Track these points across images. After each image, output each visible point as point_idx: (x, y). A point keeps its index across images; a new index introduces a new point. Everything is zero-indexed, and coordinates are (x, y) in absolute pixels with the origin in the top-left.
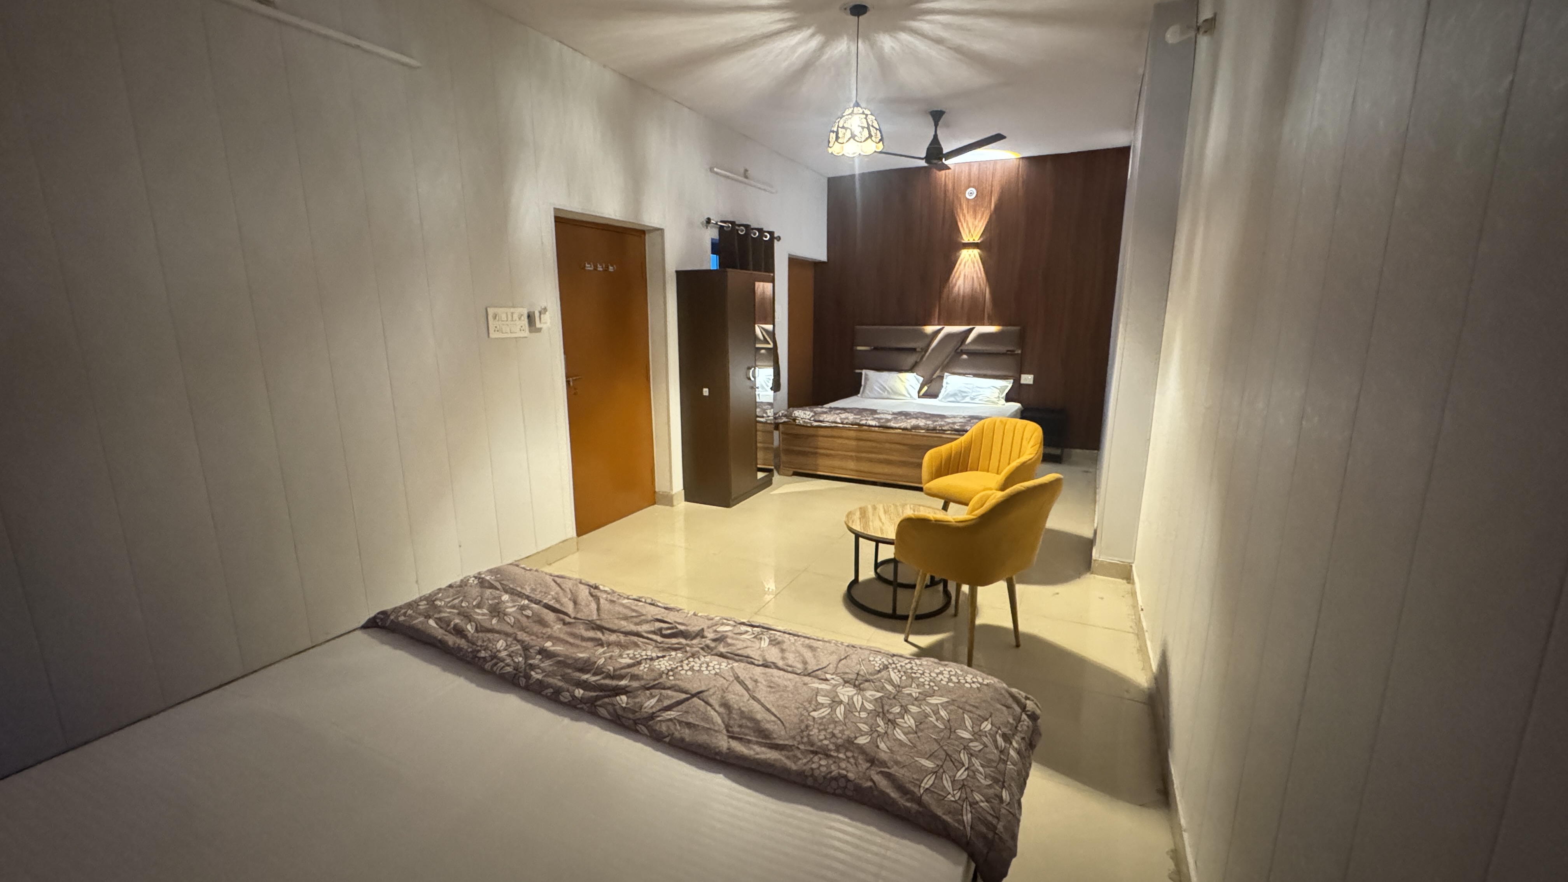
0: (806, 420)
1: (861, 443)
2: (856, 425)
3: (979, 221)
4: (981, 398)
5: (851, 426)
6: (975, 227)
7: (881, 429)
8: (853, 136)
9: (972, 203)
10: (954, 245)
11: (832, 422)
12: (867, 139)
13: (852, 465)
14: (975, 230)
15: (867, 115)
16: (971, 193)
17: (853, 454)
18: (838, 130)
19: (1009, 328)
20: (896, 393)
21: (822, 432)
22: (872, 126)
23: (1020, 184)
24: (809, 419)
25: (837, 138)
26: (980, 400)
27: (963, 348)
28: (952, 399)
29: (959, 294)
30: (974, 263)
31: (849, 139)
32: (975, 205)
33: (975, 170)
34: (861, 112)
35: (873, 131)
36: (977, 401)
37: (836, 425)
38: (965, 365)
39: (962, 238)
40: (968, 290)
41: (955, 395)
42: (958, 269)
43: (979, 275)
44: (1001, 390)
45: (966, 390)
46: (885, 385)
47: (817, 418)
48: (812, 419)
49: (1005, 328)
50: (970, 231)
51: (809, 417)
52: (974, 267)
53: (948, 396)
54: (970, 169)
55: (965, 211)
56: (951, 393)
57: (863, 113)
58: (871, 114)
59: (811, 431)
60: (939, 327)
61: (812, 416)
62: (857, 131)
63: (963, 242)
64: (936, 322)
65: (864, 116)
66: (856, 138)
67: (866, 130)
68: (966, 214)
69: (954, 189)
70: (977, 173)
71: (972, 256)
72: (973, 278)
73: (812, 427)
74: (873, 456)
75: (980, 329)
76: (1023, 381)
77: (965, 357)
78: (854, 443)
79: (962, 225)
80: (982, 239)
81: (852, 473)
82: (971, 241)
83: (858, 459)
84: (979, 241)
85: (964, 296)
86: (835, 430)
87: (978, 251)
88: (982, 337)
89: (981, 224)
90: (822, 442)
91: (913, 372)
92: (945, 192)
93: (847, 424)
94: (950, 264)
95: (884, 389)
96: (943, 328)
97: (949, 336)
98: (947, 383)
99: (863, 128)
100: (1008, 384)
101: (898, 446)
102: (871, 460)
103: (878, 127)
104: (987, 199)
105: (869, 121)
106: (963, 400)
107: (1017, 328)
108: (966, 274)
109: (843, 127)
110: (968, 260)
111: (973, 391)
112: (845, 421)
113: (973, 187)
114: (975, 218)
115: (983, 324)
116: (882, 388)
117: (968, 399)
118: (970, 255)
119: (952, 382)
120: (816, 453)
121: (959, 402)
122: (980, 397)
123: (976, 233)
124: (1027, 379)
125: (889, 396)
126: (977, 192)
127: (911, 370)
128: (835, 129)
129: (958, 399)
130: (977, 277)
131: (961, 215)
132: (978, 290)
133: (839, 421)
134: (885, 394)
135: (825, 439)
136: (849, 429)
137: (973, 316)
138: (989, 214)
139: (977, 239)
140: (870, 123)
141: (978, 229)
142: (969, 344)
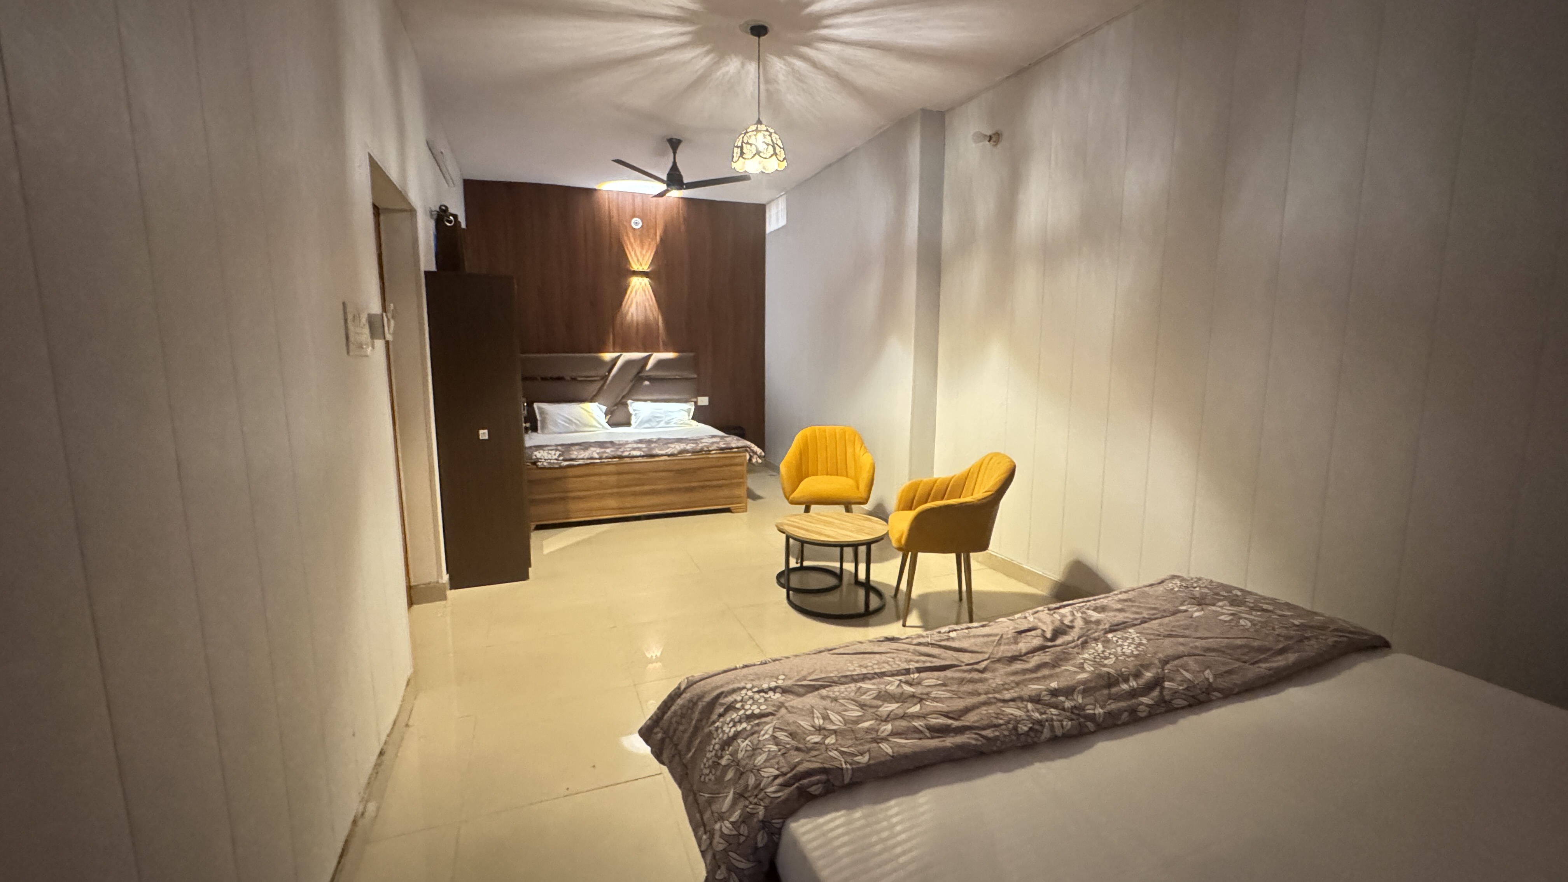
0: (552, 461)
1: (621, 477)
2: (615, 457)
3: (647, 251)
4: (676, 422)
5: (610, 460)
6: (644, 257)
7: (645, 460)
8: (758, 153)
9: (638, 233)
10: (624, 272)
11: (588, 459)
12: (772, 156)
13: (612, 503)
14: (643, 259)
15: (771, 133)
16: (636, 223)
17: (615, 490)
18: (742, 145)
19: (685, 354)
20: (586, 425)
21: (571, 472)
22: (777, 144)
23: (682, 220)
24: (556, 459)
25: (742, 153)
26: (675, 423)
27: (643, 374)
28: (647, 425)
29: (632, 320)
30: (644, 291)
31: (754, 155)
32: (643, 234)
33: (638, 201)
34: (765, 129)
35: (778, 150)
36: (672, 425)
37: (592, 461)
38: (648, 391)
39: (632, 267)
40: (641, 318)
41: (649, 421)
42: (629, 297)
43: (651, 303)
44: (689, 411)
45: (659, 415)
46: (571, 418)
47: (567, 457)
48: (561, 458)
49: (681, 354)
50: (638, 260)
51: (556, 457)
52: (645, 295)
53: (642, 423)
54: (634, 200)
55: (632, 240)
56: (645, 419)
57: (767, 130)
58: (775, 133)
59: (558, 473)
60: (616, 354)
61: (560, 455)
62: (762, 147)
63: (633, 270)
64: (612, 350)
65: (769, 133)
66: (761, 154)
67: (771, 148)
68: (634, 244)
69: (619, 215)
70: (641, 204)
71: (643, 284)
72: (645, 307)
73: (561, 468)
74: (638, 489)
75: (657, 356)
76: (700, 403)
77: (647, 383)
78: (613, 479)
79: (630, 253)
80: (651, 269)
81: (617, 511)
82: (640, 269)
83: (620, 495)
84: (648, 270)
85: (638, 324)
86: (590, 467)
87: (648, 279)
88: (660, 364)
89: (648, 255)
90: (572, 484)
91: (595, 402)
92: (610, 217)
93: (607, 458)
94: (621, 291)
95: (570, 422)
96: (621, 355)
97: (629, 363)
98: (634, 410)
99: (768, 145)
100: (691, 407)
101: (664, 474)
102: (634, 494)
103: (782, 147)
104: (652, 231)
105: (773, 139)
106: (658, 425)
107: (692, 354)
108: (638, 302)
109: (747, 143)
110: (639, 288)
111: (666, 416)
112: (605, 455)
113: (639, 217)
114: (642, 248)
115: (658, 351)
116: (568, 421)
117: (662, 424)
118: (641, 284)
119: (639, 409)
120: (568, 498)
121: (654, 428)
122: (674, 421)
123: (645, 262)
124: (704, 401)
125: (578, 429)
126: (642, 221)
127: (592, 400)
128: (739, 144)
129: (653, 424)
130: (649, 305)
131: (628, 244)
132: (651, 318)
133: (597, 456)
134: (573, 428)
135: (579, 479)
136: (608, 464)
137: (648, 343)
138: (655, 245)
139: (645, 268)
140: (775, 142)
141: (646, 259)
142: (651, 369)
